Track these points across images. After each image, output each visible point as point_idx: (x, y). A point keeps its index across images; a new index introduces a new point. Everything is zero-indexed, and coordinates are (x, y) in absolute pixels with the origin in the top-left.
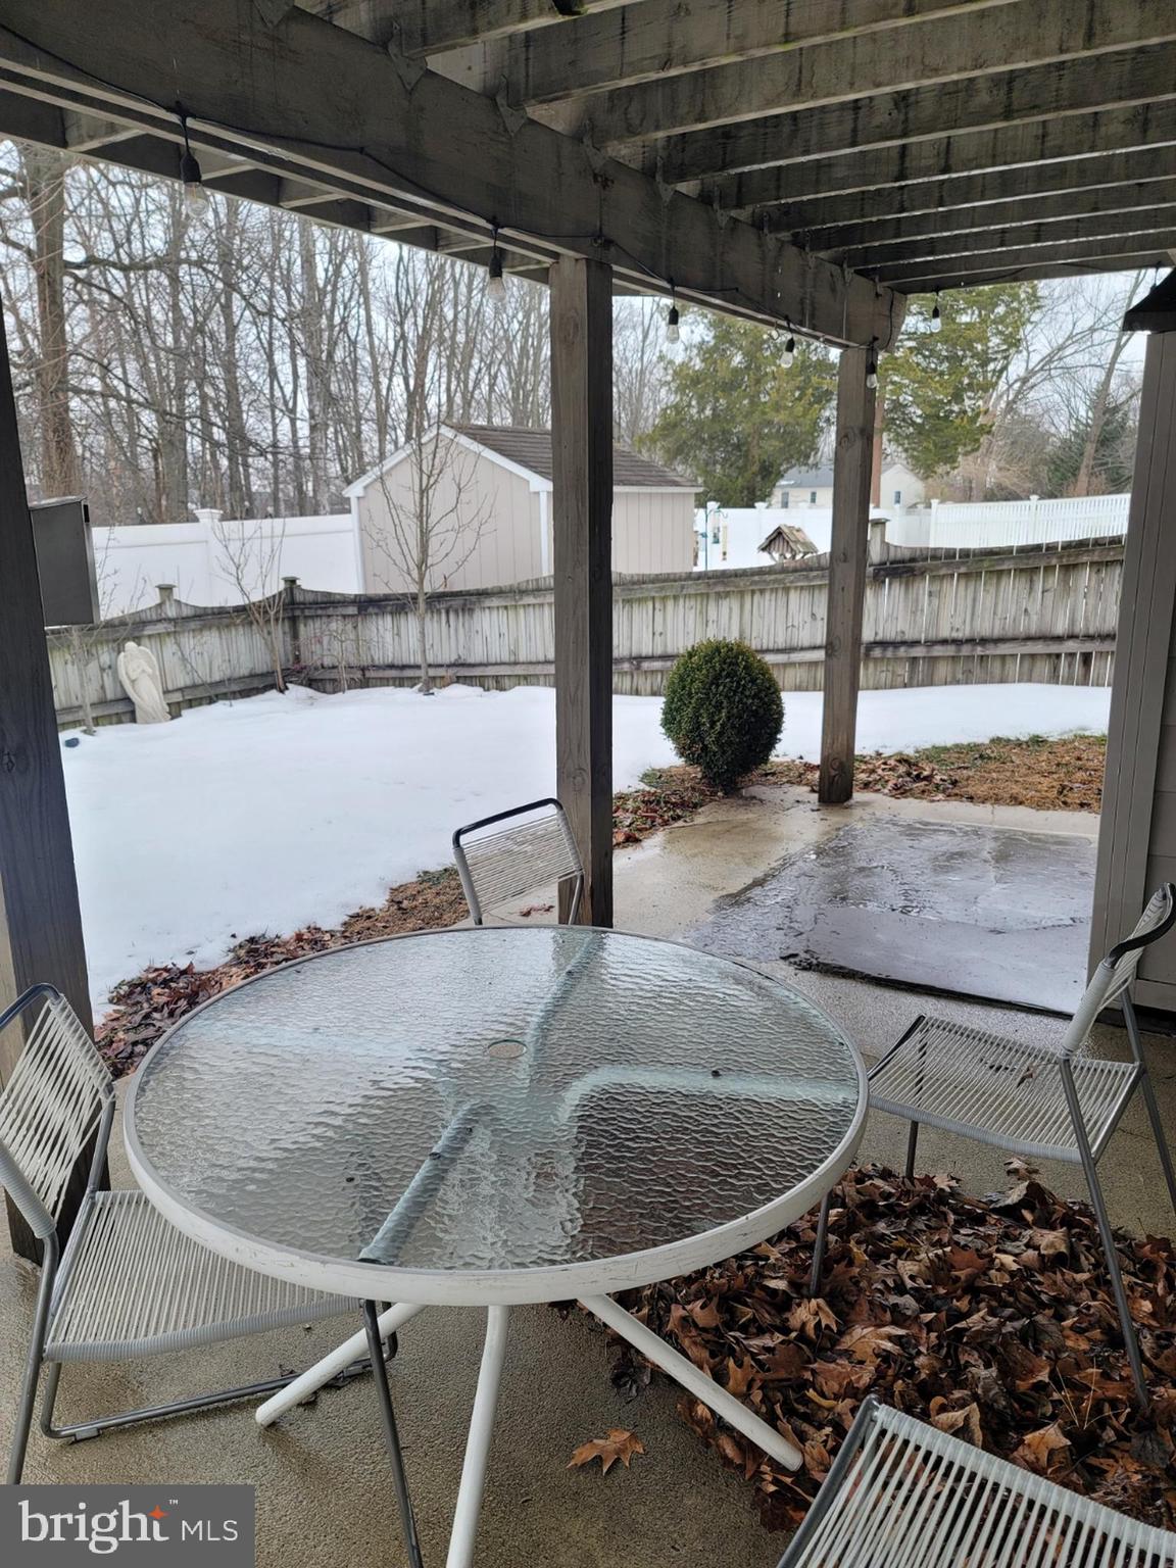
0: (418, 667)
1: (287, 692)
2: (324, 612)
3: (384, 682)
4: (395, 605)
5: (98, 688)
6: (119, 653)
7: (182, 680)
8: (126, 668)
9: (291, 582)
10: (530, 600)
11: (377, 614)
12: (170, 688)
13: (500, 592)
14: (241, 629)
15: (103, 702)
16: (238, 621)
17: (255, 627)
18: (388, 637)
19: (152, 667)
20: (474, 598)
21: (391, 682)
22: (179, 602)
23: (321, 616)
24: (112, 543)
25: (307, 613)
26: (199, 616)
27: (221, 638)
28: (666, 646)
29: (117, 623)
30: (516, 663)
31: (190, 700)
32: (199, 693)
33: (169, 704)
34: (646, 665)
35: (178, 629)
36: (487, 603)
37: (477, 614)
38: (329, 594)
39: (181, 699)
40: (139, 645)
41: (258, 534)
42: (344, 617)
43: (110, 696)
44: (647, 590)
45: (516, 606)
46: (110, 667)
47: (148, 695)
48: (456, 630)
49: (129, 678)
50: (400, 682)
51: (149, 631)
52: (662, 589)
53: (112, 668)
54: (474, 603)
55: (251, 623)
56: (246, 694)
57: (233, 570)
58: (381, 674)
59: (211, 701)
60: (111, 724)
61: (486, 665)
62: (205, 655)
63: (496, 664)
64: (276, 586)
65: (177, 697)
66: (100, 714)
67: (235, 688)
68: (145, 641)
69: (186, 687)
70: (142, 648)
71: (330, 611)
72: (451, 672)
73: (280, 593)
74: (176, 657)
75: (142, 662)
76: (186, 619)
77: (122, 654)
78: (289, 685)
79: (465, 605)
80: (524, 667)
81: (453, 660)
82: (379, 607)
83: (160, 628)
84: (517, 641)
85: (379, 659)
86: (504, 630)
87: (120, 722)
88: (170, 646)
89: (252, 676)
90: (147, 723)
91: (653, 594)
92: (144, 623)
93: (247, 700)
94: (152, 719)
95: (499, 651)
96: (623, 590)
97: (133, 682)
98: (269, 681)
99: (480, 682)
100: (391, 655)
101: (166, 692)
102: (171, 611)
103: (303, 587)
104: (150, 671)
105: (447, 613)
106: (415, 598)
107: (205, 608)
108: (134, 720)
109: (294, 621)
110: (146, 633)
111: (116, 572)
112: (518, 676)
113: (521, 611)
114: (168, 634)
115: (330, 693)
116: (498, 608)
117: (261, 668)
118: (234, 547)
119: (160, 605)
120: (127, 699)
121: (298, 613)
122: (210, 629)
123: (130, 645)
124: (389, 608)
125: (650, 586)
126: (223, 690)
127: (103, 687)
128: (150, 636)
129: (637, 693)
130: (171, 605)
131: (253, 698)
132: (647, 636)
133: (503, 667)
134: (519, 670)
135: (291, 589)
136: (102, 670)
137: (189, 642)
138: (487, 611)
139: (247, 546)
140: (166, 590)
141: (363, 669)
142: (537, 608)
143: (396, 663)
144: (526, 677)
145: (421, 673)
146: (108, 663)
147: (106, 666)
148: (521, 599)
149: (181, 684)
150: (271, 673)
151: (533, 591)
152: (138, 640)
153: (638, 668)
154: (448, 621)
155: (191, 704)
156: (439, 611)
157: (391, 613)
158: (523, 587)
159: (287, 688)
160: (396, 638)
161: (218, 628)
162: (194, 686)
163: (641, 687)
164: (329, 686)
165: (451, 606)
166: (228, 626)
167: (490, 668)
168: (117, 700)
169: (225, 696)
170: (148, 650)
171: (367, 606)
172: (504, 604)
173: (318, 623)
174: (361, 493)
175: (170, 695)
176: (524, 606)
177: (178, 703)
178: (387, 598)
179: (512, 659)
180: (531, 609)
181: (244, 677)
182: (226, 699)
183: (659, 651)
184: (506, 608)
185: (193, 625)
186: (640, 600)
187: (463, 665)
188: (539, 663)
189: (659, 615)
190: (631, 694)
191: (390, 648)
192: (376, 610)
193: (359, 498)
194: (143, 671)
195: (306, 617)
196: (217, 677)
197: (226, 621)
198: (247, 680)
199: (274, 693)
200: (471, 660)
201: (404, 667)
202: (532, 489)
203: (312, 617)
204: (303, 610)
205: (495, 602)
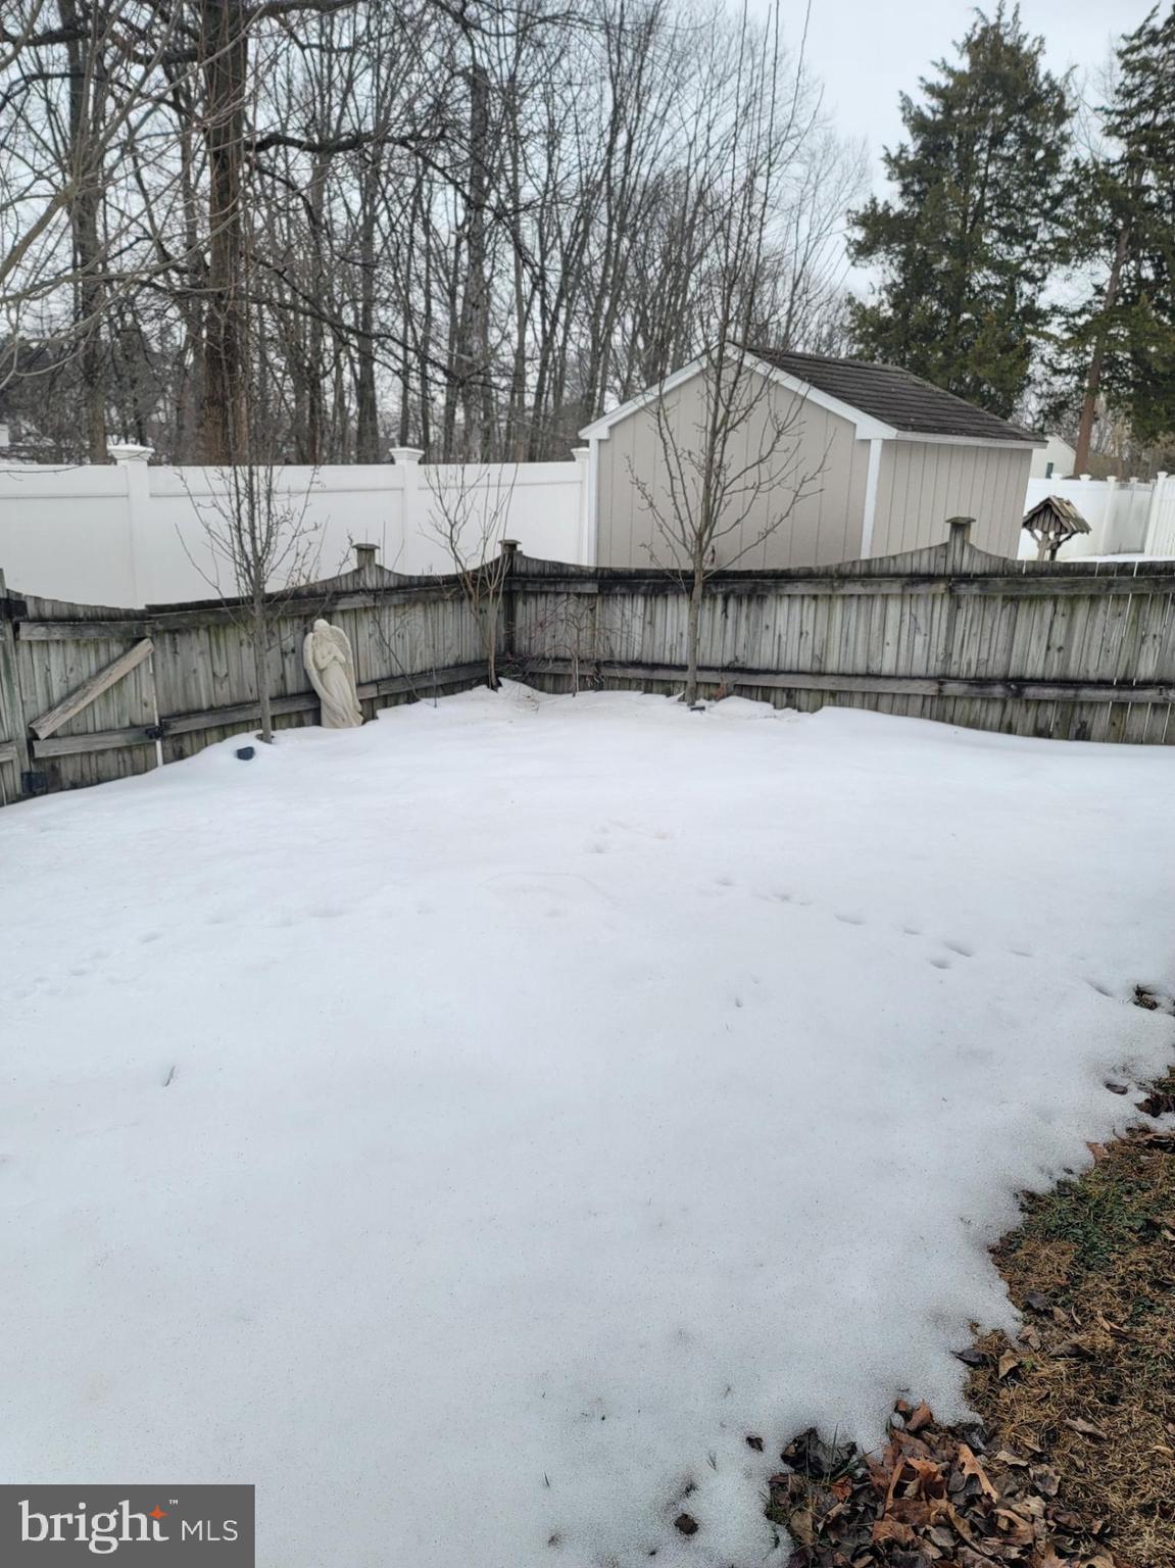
0: (683, 668)
1: (500, 689)
2: (552, 589)
3: (625, 684)
4: (656, 584)
5: (278, 677)
6: (306, 633)
7: (378, 670)
8: (314, 654)
9: (511, 547)
10: (858, 589)
11: (623, 595)
12: (364, 679)
13: (809, 576)
14: (450, 607)
15: (281, 697)
16: (448, 595)
17: (466, 603)
18: (637, 625)
19: (346, 654)
20: (768, 582)
21: (634, 685)
22: (381, 568)
23: (546, 593)
24: (315, 487)
25: (529, 588)
26: (404, 587)
27: (426, 613)
28: (1067, 666)
29: (305, 593)
30: (821, 674)
31: (386, 696)
32: (397, 687)
33: (361, 701)
34: (1031, 692)
35: (379, 604)
36: (789, 589)
37: (770, 602)
38: (561, 565)
39: (375, 695)
40: (331, 624)
41: (484, 481)
42: (579, 595)
43: (291, 688)
44: (1048, 585)
45: (830, 597)
46: (293, 651)
47: (338, 689)
48: (736, 623)
49: (316, 664)
50: (648, 687)
51: (344, 604)
52: (1074, 584)
53: (298, 652)
54: (768, 589)
55: (462, 599)
56: (450, 688)
57: (447, 529)
58: (618, 673)
59: (411, 698)
60: (290, 726)
61: (777, 672)
62: (407, 637)
63: (790, 672)
64: (495, 552)
65: (371, 692)
66: (278, 712)
67: (437, 680)
68: (338, 618)
69: (383, 679)
70: (334, 627)
71: (561, 588)
72: (729, 679)
73: (497, 561)
74: (372, 640)
75: (335, 647)
76: (389, 591)
77: (310, 635)
78: (501, 679)
79: (754, 590)
80: (833, 679)
81: (726, 663)
82: (629, 586)
83: (358, 601)
84: (826, 644)
85: (621, 651)
86: (808, 627)
87: (301, 724)
88: (366, 628)
89: (458, 666)
90: (336, 726)
91: (1058, 591)
92: (339, 595)
93: (453, 696)
94: (339, 723)
95: (797, 655)
96: (1008, 583)
97: (321, 671)
98: (479, 672)
99: (764, 694)
100: (637, 648)
101: (359, 685)
102: (371, 581)
103: (525, 553)
104: (342, 658)
105: (726, 600)
106: (689, 576)
107: (411, 577)
108: (318, 722)
109: (510, 598)
110: (340, 607)
111: (316, 527)
112: (823, 691)
113: (839, 604)
114: (366, 609)
115: (549, 692)
116: (803, 597)
117: (469, 655)
118: (450, 498)
119: (358, 571)
120: (311, 694)
121: (517, 587)
122: (415, 605)
123: (321, 623)
124: (643, 588)
125: (1054, 579)
126: (425, 683)
127: (283, 677)
128: (343, 612)
129: (1010, 729)
130: (371, 572)
131: (459, 696)
132: (1036, 651)
133: (801, 677)
134: (826, 684)
135: (511, 556)
136: (284, 654)
137: (390, 621)
138: (786, 601)
139: (468, 499)
140: (366, 551)
141: (598, 665)
142: (863, 600)
143: (644, 660)
144: (833, 694)
145: (687, 676)
146: (292, 645)
147: (289, 650)
148: (841, 586)
149: (376, 675)
150: (482, 663)
151: (860, 576)
152: (328, 616)
153: (1018, 694)
154: (725, 611)
155: (388, 701)
156: (714, 597)
157: (645, 595)
158: (847, 570)
159: (500, 684)
160: (648, 628)
161: (424, 603)
162: (391, 678)
163: (1018, 722)
164: (549, 683)
165: (733, 592)
166: (435, 602)
167: (782, 676)
168: (298, 695)
169: (427, 692)
170: (341, 631)
171: (611, 583)
172: (813, 592)
173: (542, 601)
174: (605, 435)
175: (362, 690)
176: (844, 597)
177: (372, 700)
178: (640, 574)
179: (816, 667)
180: (854, 602)
181: (448, 667)
182: (427, 696)
183: (1055, 672)
184: (815, 597)
185: (395, 599)
186: (1031, 599)
187: (743, 670)
188: (857, 675)
189: (1060, 625)
190: (999, 730)
191: (638, 639)
192: (624, 590)
193: (600, 441)
194: (335, 658)
195: (527, 594)
196: (418, 668)
197: (433, 595)
198: (453, 672)
199: (482, 691)
200: (754, 664)
201: (655, 666)
202: (860, 435)
203: (535, 594)
204: (524, 585)
205: (800, 588)
